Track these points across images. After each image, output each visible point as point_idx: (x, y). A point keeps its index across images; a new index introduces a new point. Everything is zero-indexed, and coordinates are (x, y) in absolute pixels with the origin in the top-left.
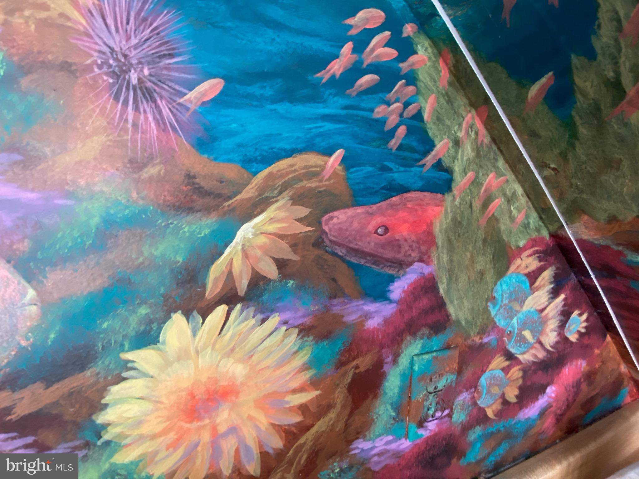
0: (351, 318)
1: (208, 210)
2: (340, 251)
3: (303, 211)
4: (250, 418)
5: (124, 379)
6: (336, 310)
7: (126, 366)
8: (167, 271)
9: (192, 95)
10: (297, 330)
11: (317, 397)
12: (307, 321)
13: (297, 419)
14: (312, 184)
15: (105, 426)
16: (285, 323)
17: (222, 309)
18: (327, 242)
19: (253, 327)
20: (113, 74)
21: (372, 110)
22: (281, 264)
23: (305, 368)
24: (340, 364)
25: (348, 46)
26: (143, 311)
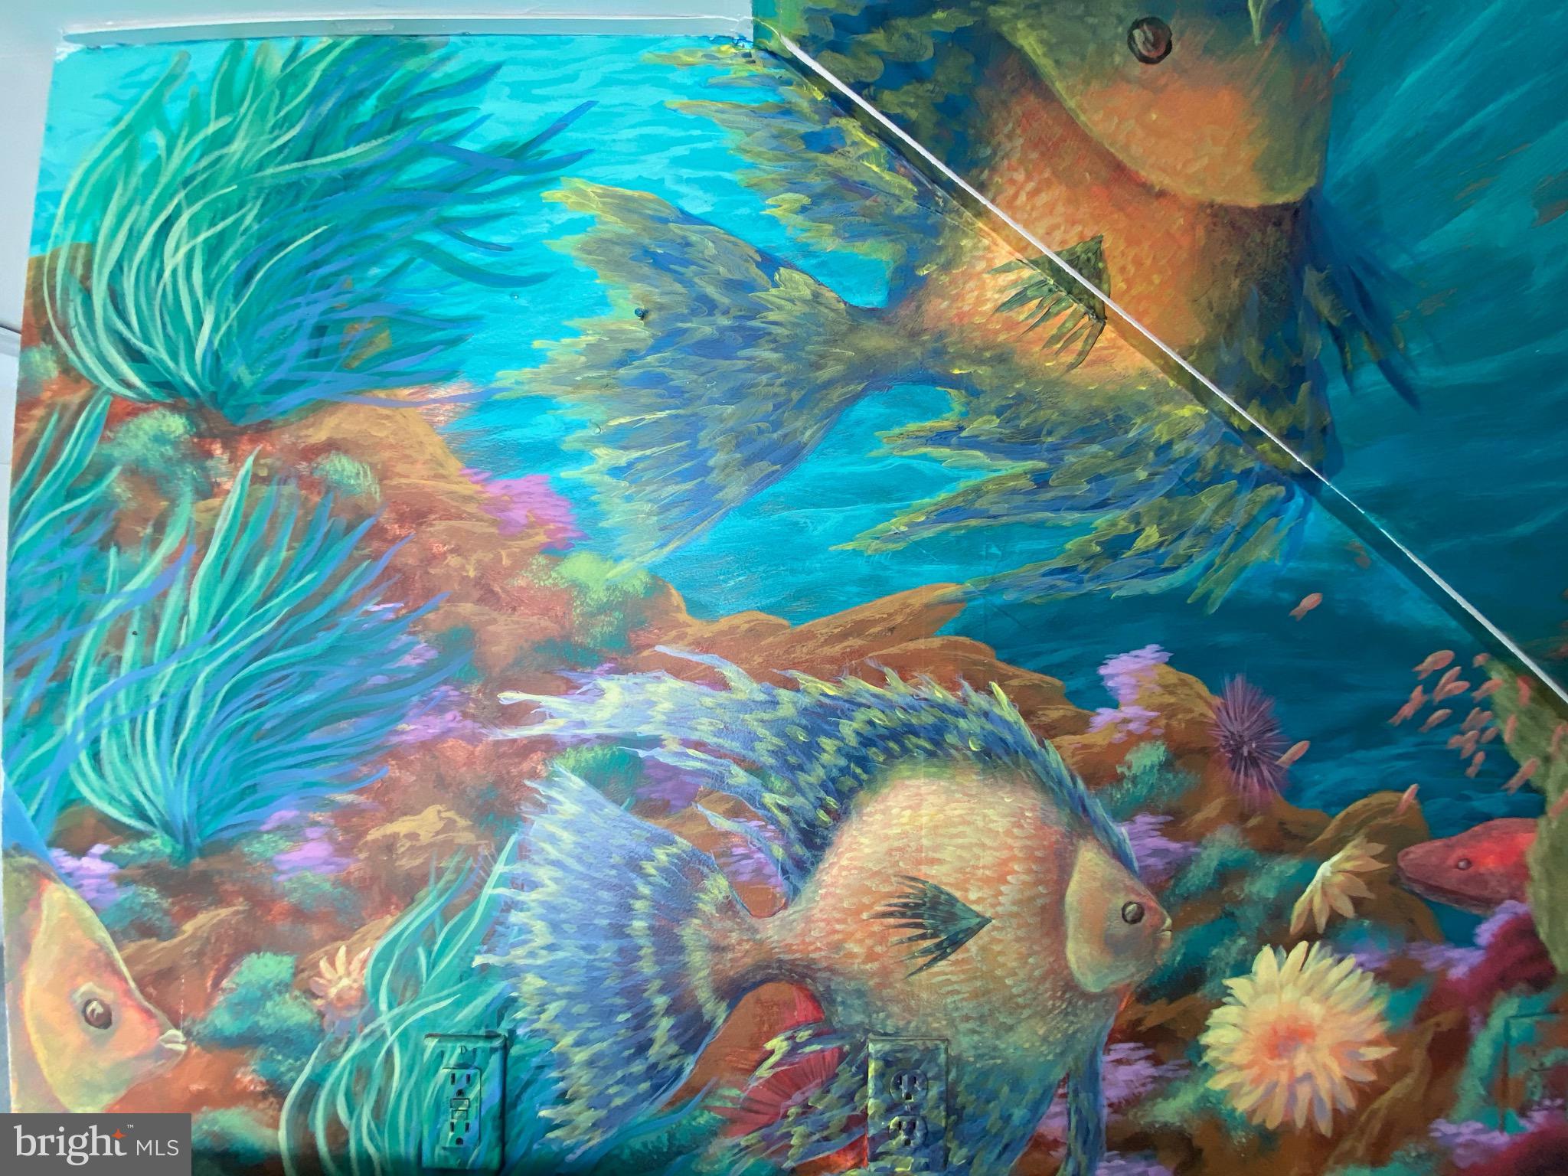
0: (1432, 965)
1: (1294, 852)
2: (1418, 889)
3: (1378, 848)
4: (1325, 1067)
5: (1224, 1004)
6: (1414, 954)
7: (1226, 991)
8: (1261, 907)
9: (1285, 757)
10: (1371, 975)
11: (1393, 1054)
12: (1384, 965)
13: (1370, 1077)
14: (1387, 820)
15: (1207, 1047)
16: (1361, 965)
17: (1303, 945)
18: (1403, 880)
19: (1332, 966)
20: (1233, 752)
21: (1445, 743)
22: (1357, 902)
23: (1381, 1018)
24: (1420, 1019)
25: (1419, 689)
26: (1242, 941)
